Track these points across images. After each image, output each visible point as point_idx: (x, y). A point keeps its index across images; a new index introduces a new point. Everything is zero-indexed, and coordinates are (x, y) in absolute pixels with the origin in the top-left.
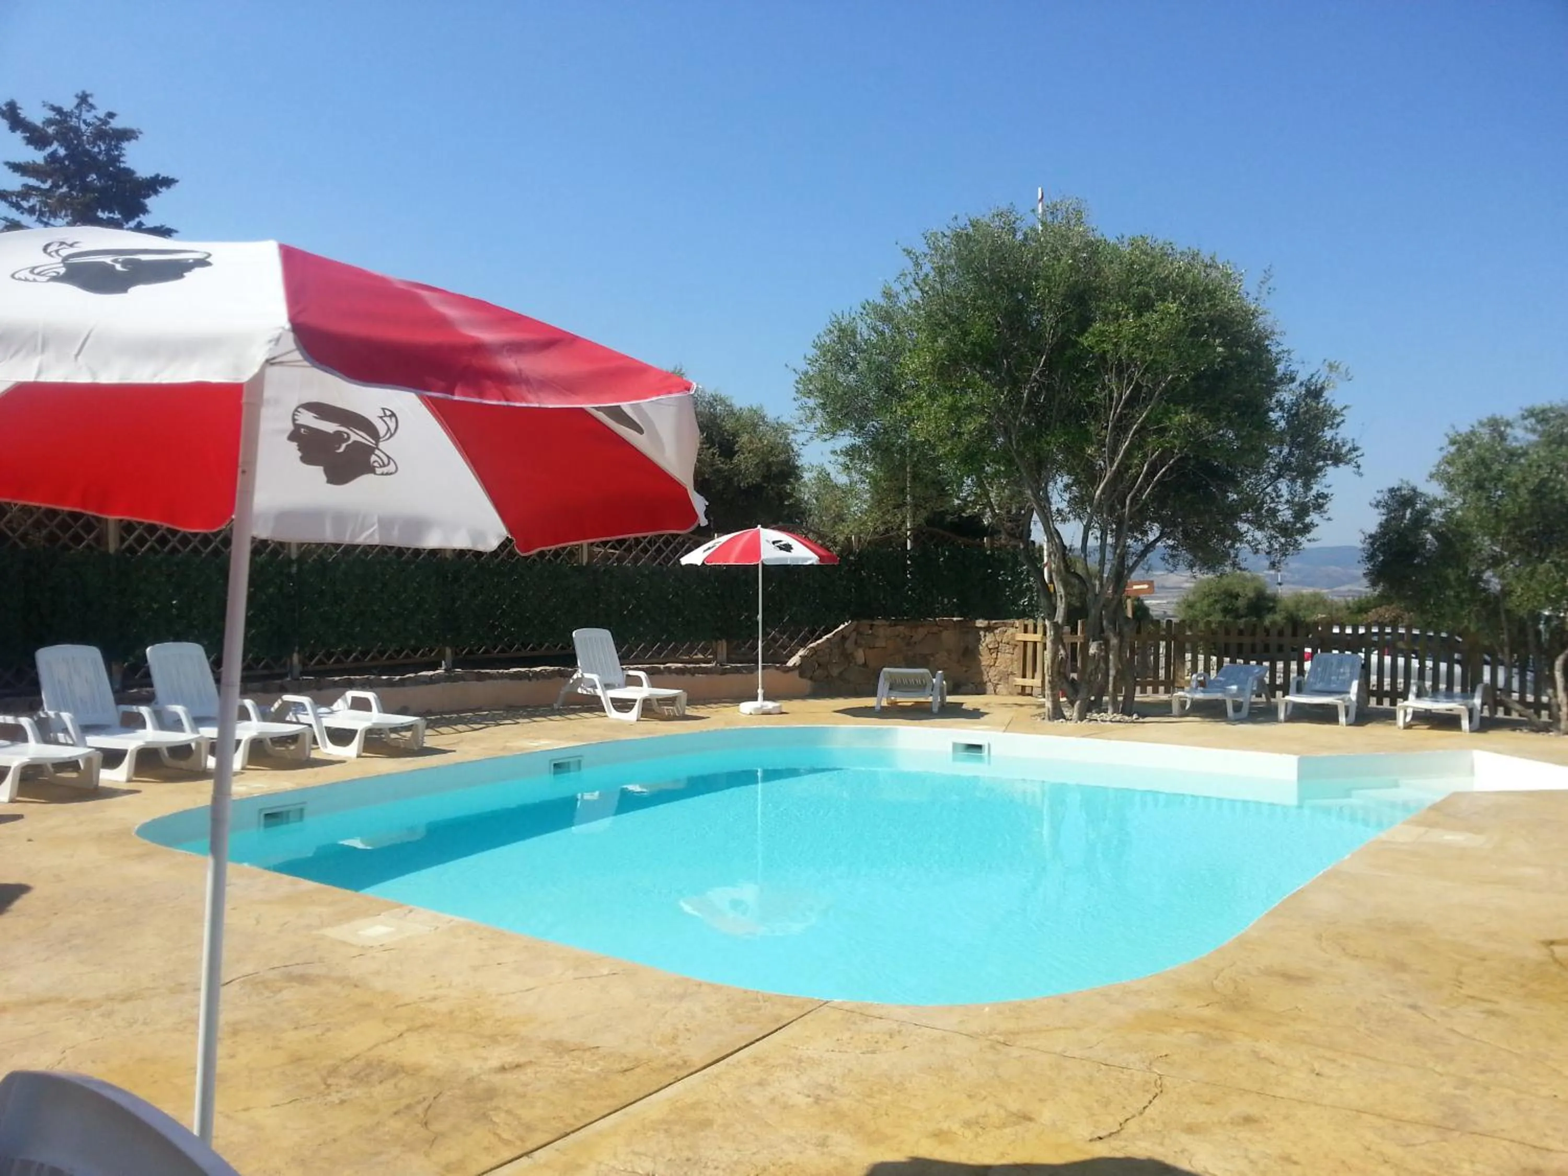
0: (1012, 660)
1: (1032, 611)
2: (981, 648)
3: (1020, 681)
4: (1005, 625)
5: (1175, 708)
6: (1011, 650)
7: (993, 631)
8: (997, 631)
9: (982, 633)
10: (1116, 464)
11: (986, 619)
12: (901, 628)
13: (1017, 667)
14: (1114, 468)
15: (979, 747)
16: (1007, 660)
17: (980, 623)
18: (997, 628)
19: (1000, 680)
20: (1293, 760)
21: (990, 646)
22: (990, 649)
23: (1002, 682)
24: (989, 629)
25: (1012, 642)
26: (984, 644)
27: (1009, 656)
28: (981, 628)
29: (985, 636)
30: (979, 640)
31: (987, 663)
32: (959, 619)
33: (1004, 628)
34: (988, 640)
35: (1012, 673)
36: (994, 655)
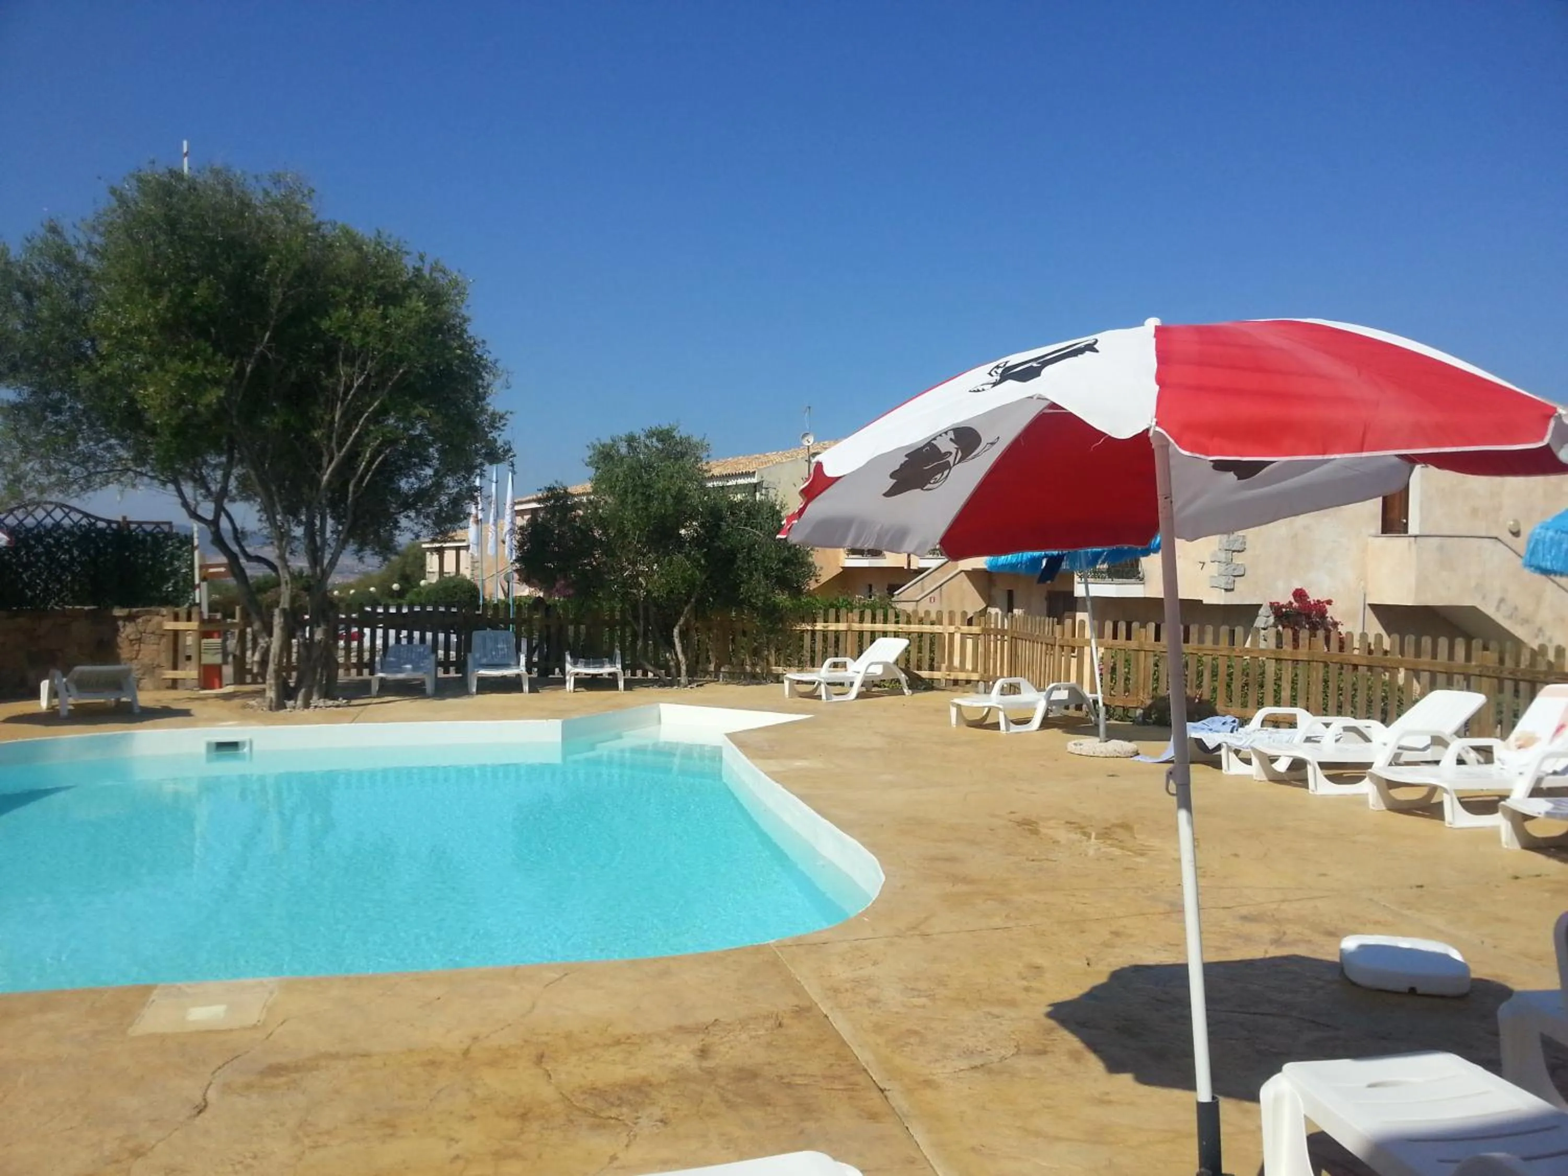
0: (158, 652)
1: (177, 597)
2: (119, 640)
3: (170, 674)
4: (148, 613)
5: (375, 687)
6: (157, 641)
7: (134, 621)
8: (140, 620)
9: (120, 623)
10: (344, 450)
11: (127, 607)
12: (21, 620)
13: (165, 658)
14: (342, 454)
15: (234, 745)
16: (152, 651)
17: (118, 612)
18: (139, 617)
19: (143, 674)
20: (557, 724)
21: (132, 637)
22: (131, 641)
23: (146, 677)
24: (131, 618)
25: (158, 632)
26: (123, 635)
27: (155, 647)
28: (120, 618)
29: (124, 626)
30: (116, 630)
31: (128, 656)
32: (92, 607)
33: (148, 617)
34: (128, 631)
35: (159, 666)
36: (136, 647)
